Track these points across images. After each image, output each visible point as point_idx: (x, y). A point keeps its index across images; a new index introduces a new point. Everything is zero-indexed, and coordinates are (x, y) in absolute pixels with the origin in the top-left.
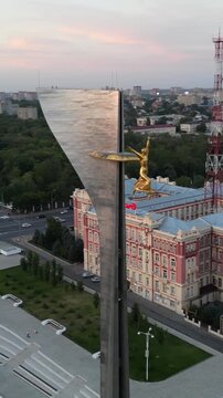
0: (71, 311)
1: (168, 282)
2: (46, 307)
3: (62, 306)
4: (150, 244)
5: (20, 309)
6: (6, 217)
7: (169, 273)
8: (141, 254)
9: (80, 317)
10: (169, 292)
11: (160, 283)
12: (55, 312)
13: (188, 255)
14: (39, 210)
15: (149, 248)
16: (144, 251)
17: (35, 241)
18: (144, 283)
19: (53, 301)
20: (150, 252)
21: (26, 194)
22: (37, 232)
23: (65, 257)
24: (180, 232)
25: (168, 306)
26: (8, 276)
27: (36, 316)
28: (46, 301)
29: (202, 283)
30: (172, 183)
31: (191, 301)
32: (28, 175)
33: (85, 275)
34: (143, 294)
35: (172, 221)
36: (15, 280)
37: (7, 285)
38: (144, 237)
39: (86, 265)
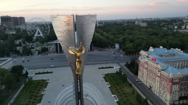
0: (125, 94)
1: (165, 92)
2: (117, 90)
3: (122, 91)
4: (159, 75)
5: (109, 89)
6: (122, 56)
7: (166, 89)
8: (156, 78)
9: (126, 97)
10: (165, 96)
11: (162, 91)
12: (119, 93)
13: (174, 84)
14: (133, 55)
15: (159, 77)
16: (157, 77)
17: (126, 65)
18: (156, 89)
19: (120, 88)
20: (159, 79)
21: (129, 49)
22: (127, 63)
23: (133, 72)
24: (171, 74)
25: (164, 100)
26: (112, 76)
27: (112, 92)
28: (118, 88)
29: (181, 95)
30: (181, 51)
31: (174, 101)
32: (131, 44)
33: (137, 80)
34: (155, 93)
35: (170, 68)
36: (113, 78)
37: (110, 79)
38: (157, 72)
39: (139, 77)
